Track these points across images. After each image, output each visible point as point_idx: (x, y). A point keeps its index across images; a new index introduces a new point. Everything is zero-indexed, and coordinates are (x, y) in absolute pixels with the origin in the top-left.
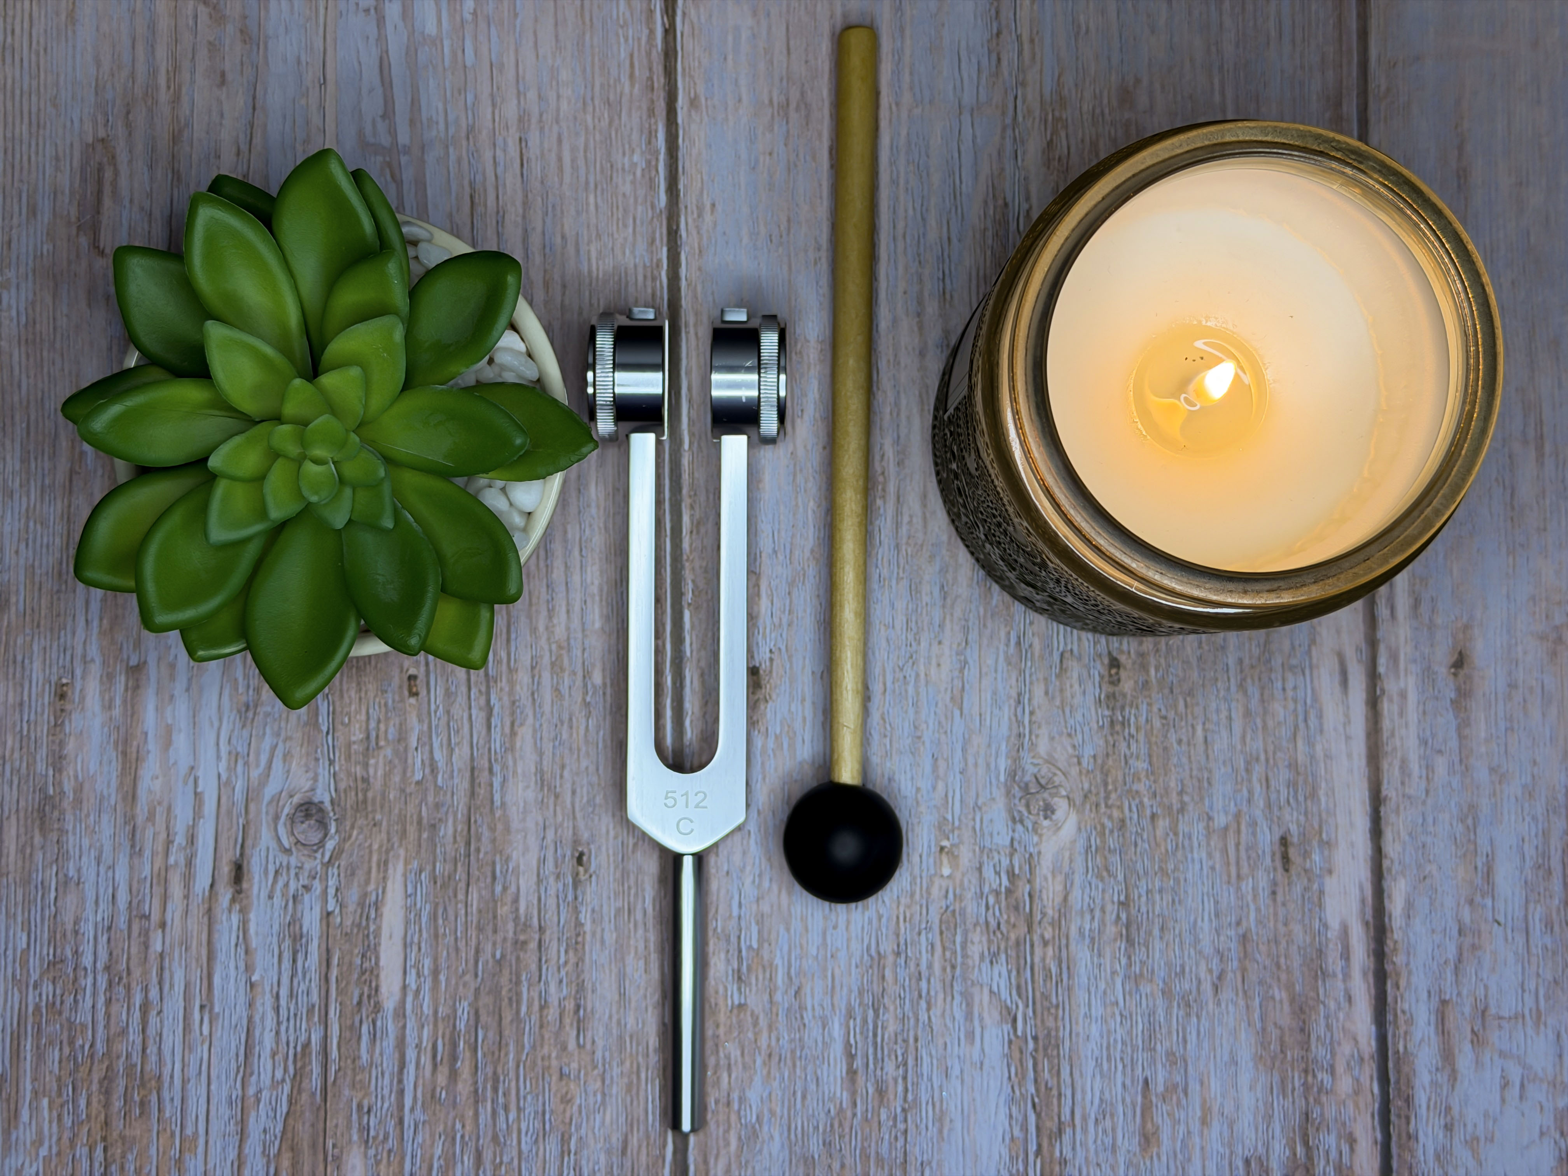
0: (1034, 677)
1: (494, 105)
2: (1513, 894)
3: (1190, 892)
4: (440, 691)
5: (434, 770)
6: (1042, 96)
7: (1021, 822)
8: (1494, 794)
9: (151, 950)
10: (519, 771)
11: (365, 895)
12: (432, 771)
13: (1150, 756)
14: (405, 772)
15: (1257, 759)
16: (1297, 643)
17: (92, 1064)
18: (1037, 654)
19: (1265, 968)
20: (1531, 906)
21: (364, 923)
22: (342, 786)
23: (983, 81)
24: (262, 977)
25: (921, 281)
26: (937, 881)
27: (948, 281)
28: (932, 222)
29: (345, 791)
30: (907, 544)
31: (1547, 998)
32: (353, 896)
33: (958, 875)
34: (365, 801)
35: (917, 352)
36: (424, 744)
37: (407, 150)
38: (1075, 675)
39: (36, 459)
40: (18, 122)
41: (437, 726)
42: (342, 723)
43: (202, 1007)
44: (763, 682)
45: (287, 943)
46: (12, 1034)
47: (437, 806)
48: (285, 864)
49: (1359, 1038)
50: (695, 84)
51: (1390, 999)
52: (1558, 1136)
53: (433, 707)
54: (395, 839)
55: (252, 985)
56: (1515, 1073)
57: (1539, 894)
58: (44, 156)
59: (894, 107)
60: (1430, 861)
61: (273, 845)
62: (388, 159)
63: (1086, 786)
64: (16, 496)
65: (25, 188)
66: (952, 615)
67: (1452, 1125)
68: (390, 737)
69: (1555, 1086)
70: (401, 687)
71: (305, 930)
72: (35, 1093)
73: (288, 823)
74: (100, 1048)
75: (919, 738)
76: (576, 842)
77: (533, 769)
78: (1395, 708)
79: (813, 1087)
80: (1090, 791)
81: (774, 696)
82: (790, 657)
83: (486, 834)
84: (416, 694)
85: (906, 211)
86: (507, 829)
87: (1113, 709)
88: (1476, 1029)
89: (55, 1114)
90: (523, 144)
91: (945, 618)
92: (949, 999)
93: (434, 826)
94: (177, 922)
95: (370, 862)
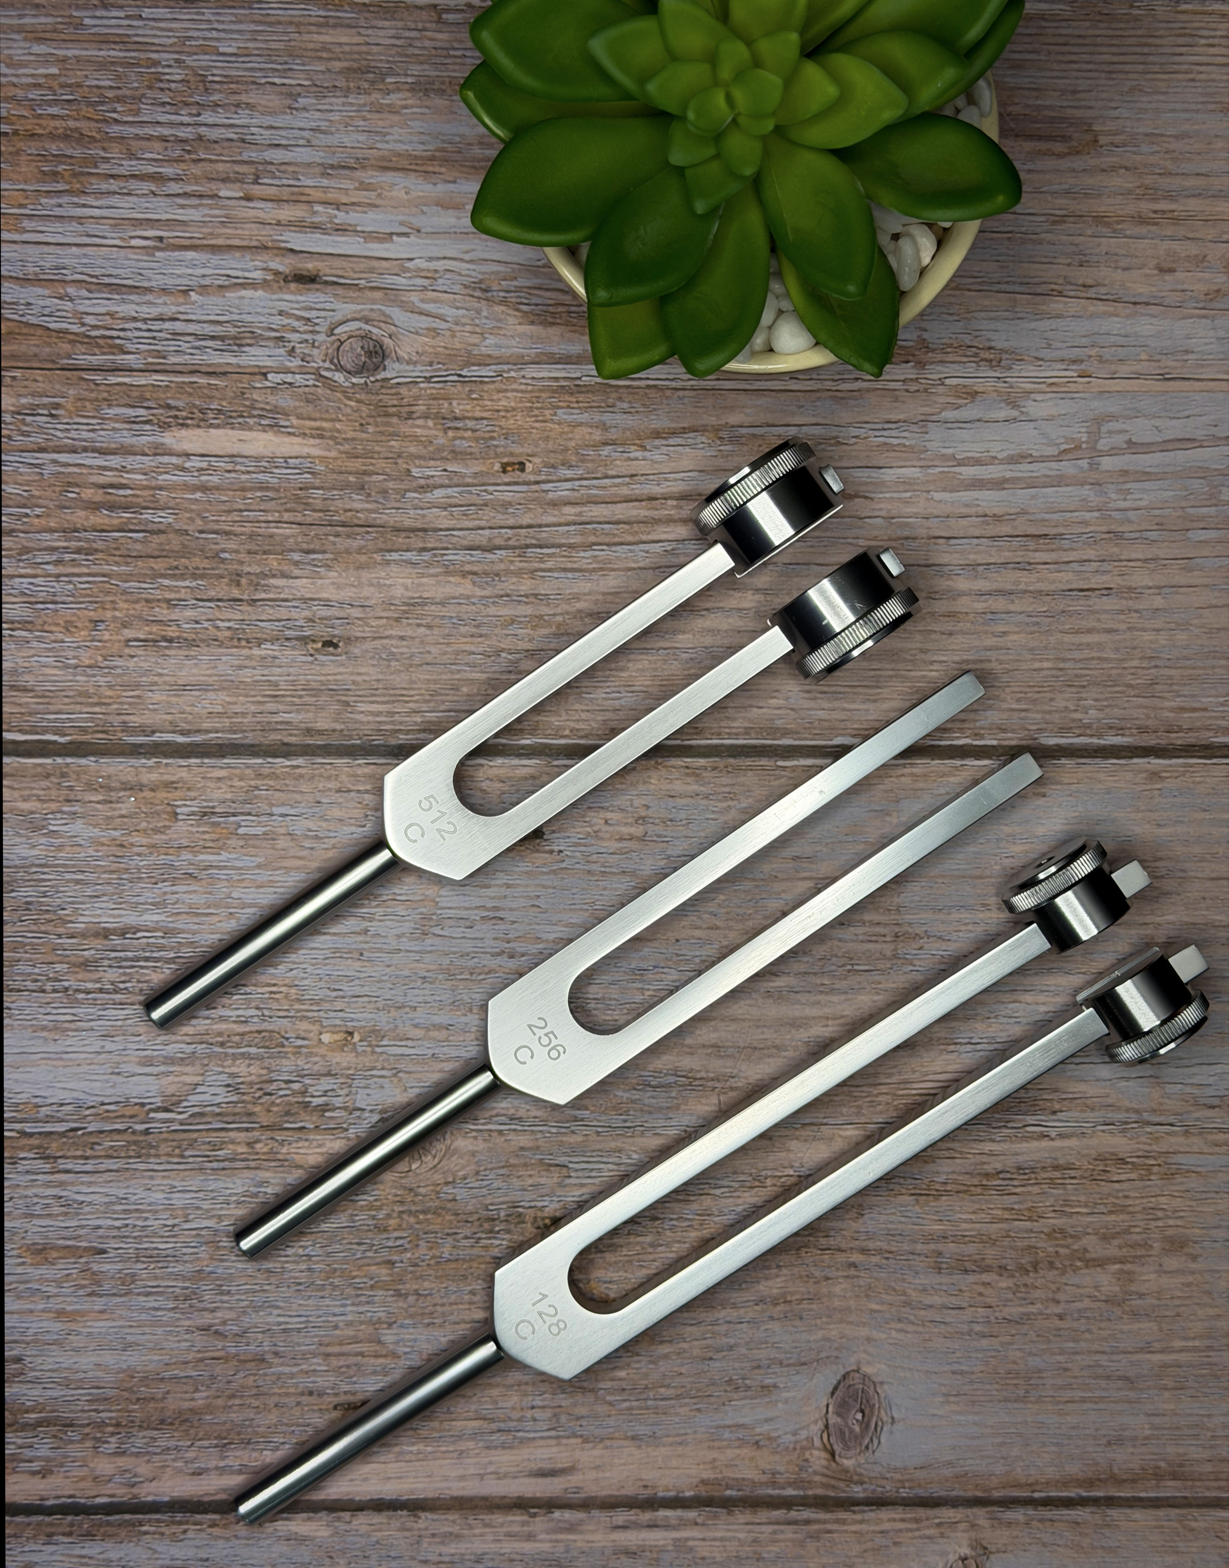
3: (310, 1302)
5: (422, 489)
9: (221, 185)
10: (424, 580)
11: (287, 414)
12: (422, 487)
14: (419, 457)
17: (97, 121)
19: (229, 1382)
21: (255, 412)
22: (403, 391)
24: (193, 303)
26: (315, 1028)
29: (398, 394)
32: (284, 400)
33: (322, 1051)
34: (387, 415)
36: (451, 479)
41: (470, 493)
43: (161, 239)
45: (233, 331)
46: (128, 35)
47: (384, 492)
48: (317, 328)
49: (155, 1483)
51: (198, 1517)
53: (491, 488)
54: (347, 447)
55: (185, 292)
61: (338, 316)
68: (457, 442)
70: (512, 454)
71: (246, 349)
72: (64, 60)
73: (362, 333)
74: (115, 130)
77: (425, 595)
80: (417, 1194)
82: (554, 872)
83: (355, 544)
89: (42, 81)
93: (363, 488)
94: (252, 213)
95: (322, 419)
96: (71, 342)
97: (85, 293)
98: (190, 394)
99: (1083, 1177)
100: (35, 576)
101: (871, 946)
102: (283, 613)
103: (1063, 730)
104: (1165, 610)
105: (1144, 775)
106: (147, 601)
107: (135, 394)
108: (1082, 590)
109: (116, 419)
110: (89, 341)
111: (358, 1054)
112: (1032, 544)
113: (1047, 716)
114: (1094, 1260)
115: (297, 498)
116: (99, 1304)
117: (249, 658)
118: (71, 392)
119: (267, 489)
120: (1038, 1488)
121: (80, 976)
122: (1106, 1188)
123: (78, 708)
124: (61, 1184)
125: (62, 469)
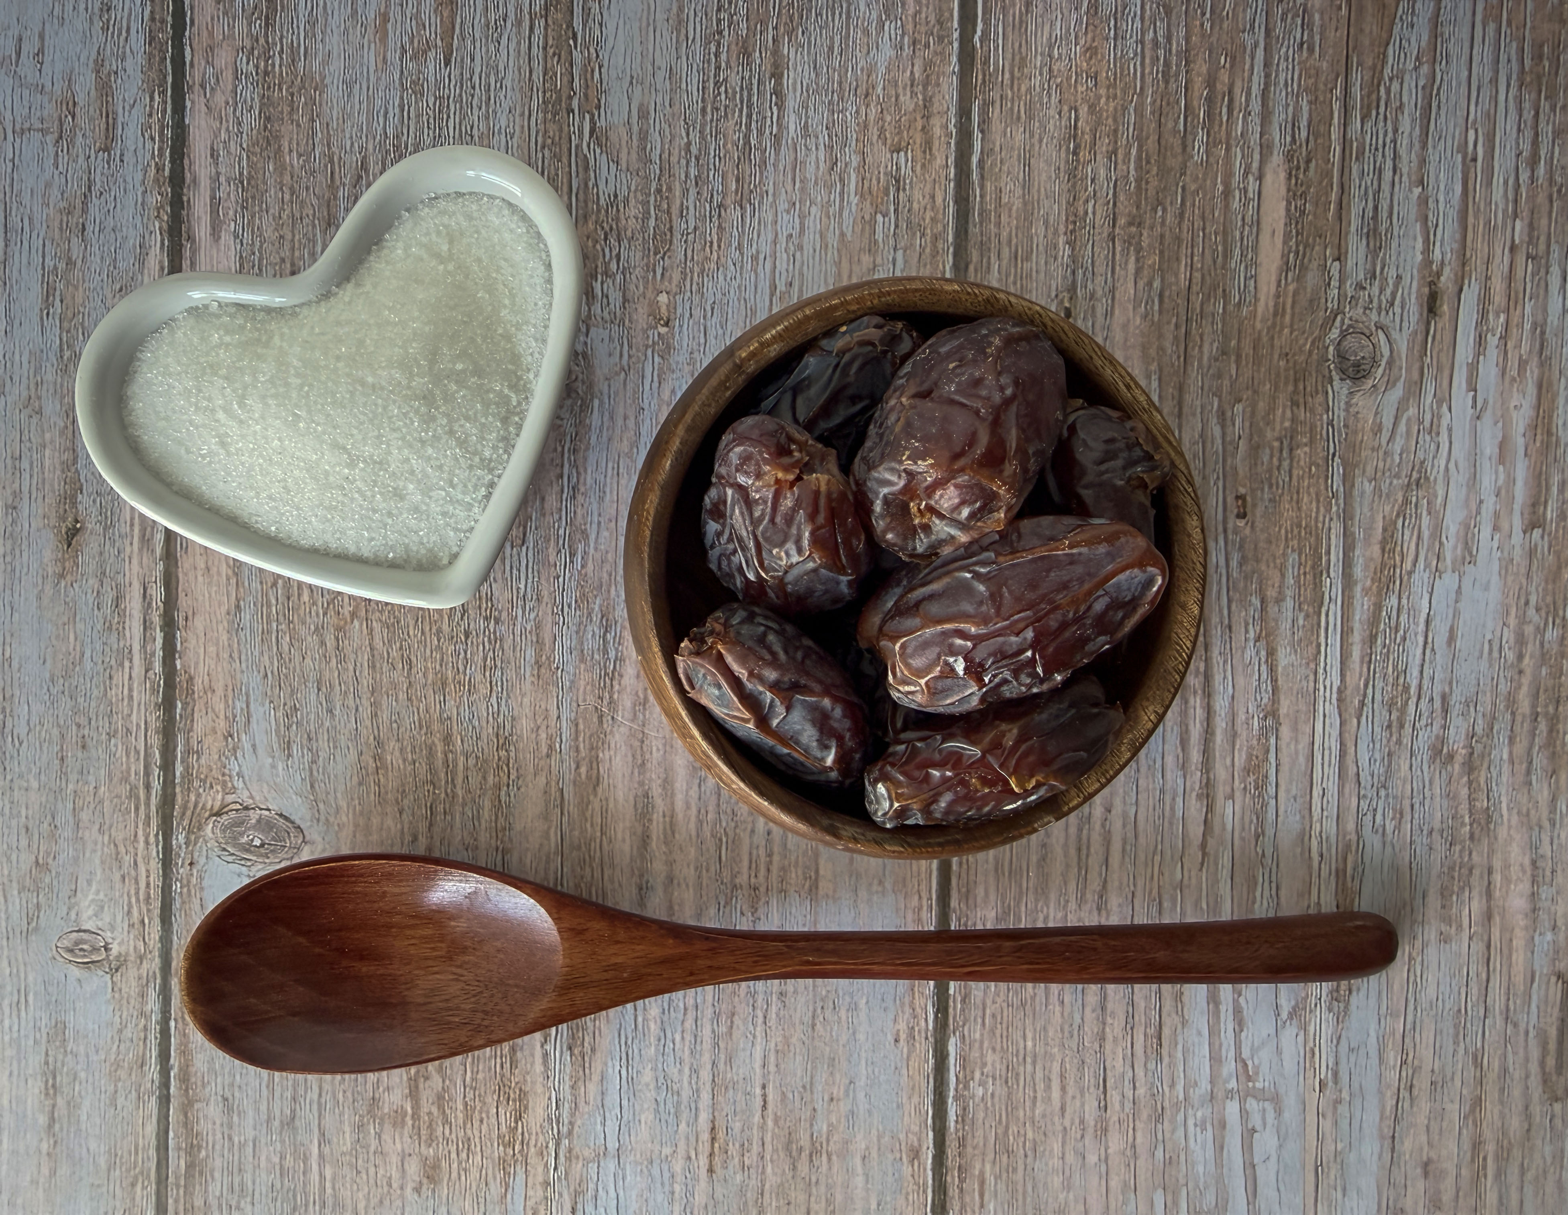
5: (1222, 414)
9: (1526, 222)
11: (1299, 279)
12: (1223, 413)
14: (1253, 413)
19: (307, 189)
21: (1301, 248)
22: (1320, 398)
24: (1410, 190)
29: (1317, 393)
32: (1312, 278)
34: (1296, 381)
36: (1231, 443)
43: (1475, 160)
45: (1383, 229)
47: (1219, 376)
48: (1383, 313)
49: (204, 109)
51: (167, 153)
54: (1265, 339)
55: (1421, 182)
56: (27, 68)
61: (1395, 335)
68: (1267, 451)
71: (1364, 242)
73: (1378, 358)
83: (1168, 344)
93: (1224, 353)
94: (1499, 252)
95: (1293, 315)
96: (1374, 67)
97: (1421, 83)
98: (1321, 183)
99: (502, 1076)
100: (1142, 19)
101: (746, 863)
102: (1100, 269)
103: (964, 1061)
104: (1084, 1165)
105: (916, 1144)
106: (1116, 131)
107: (1322, 128)
108: (1105, 1081)
109: (1297, 109)
110: (1374, 85)
111: (645, 331)
112: (1152, 1031)
113: (977, 1045)
114: (417, 1087)
115: (1215, 288)
116: (393, 56)
117: (1056, 232)
118: (1325, 64)
119: (1225, 256)
120: (180, 1025)
121: (733, 47)
122: (491, 1100)
123: (1009, 56)
124: (519, 22)
125: (1248, 51)
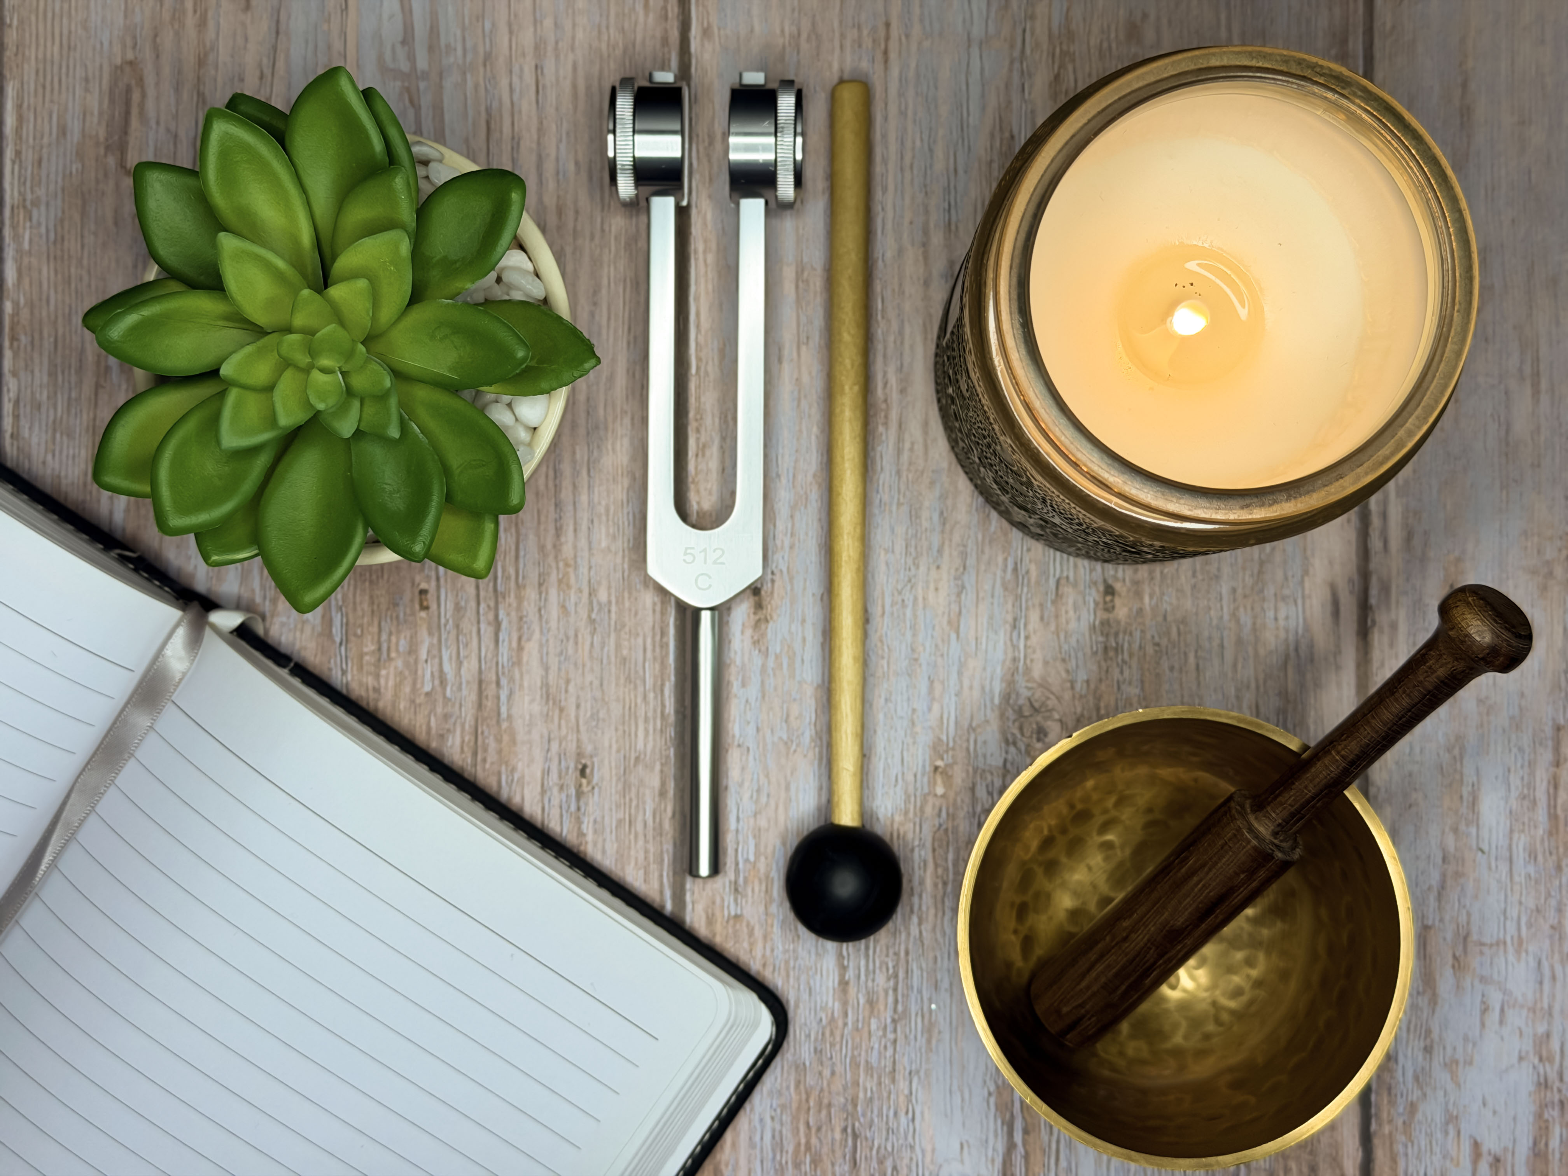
0: (1030, 603)
1: (511, 32)
2: (1498, 823)
4: (450, 606)
6: (1050, 30)
7: (1015, 744)
8: (1482, 725)
10: (526, 684)
13: (1142, 682)
15: (1248, 687)
16: (1290, 574)
18: (1033, 580)
20: (1516, 836)
23: (993, 15)
25: (927, 212)
26: (931, 800)
27: (953, 212)
28: (939, 153)
30: (909, 470)
31: (1530, 925)
33: (951, 795)
35: (922, 281)
37: (425, 75)
38: (1071, 601)
39: (63, 373)
40: (49, 44)
41: (447, 640)
42: (355, 635)
44: (764, 603)
50: (708, 14)
52: (1536, 1061)
53: (443, 621)
57: (1524, 824)
58: (74, 77)
59: (904, 39)
60: (1415, 790)
62: (406, 84)
63: (1079, 710)
64: (44, 409)
65: (55, 108)
66: (951, 540)
67: (1432, 1047)
69: (1534, 1012)
70: (412, 601)
75: (916, 660)
76: (580, 755)
77: (539, 683)
78: (1386, 639)
79: (805, 996)
80: (1082, 715)
81: (775, 617)
82: (791, 579)
84: (427, 608)
85: (914, 142)
86: (513, 741)
87: (1107, 635)
88: (1457, 954)
90: (539, 71)
91: (943, 543)
92: (940, 914)
